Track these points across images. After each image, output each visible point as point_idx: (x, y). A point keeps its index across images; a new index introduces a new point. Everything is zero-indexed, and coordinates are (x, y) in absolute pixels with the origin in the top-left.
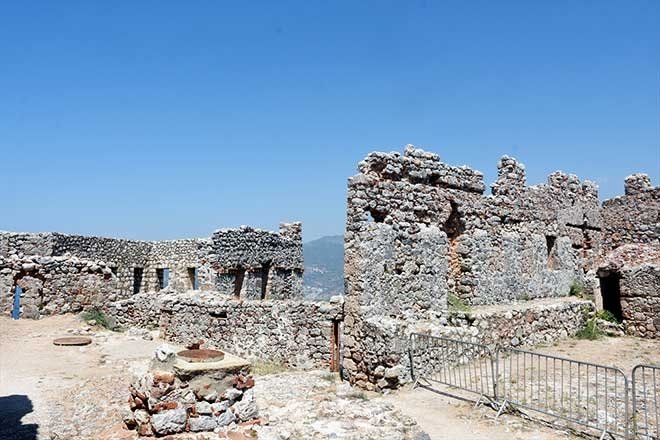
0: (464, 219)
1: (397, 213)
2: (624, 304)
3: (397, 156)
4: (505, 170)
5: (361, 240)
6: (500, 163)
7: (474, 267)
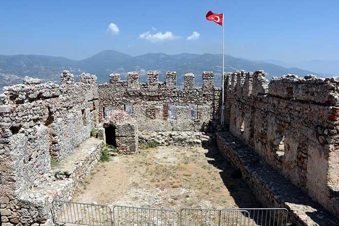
0: (53, 115)
1: (25, 124)
2: (117, 140)
3: (23, 87)
4: (65, 79)
5: (11, 150)
6: (62, 75)
7: (59, 140)
